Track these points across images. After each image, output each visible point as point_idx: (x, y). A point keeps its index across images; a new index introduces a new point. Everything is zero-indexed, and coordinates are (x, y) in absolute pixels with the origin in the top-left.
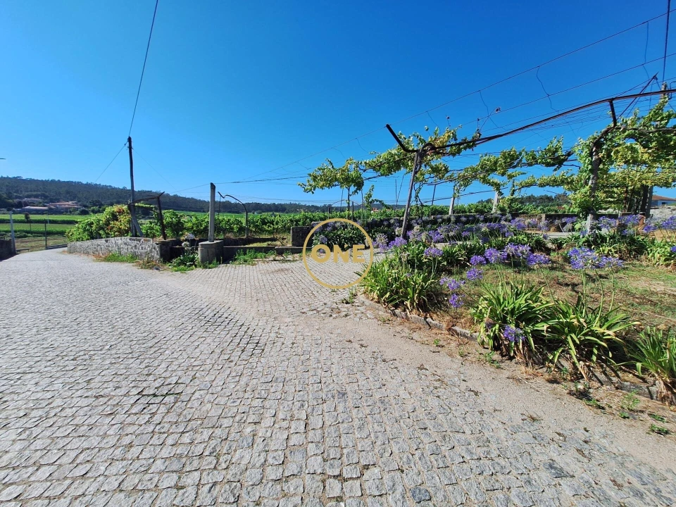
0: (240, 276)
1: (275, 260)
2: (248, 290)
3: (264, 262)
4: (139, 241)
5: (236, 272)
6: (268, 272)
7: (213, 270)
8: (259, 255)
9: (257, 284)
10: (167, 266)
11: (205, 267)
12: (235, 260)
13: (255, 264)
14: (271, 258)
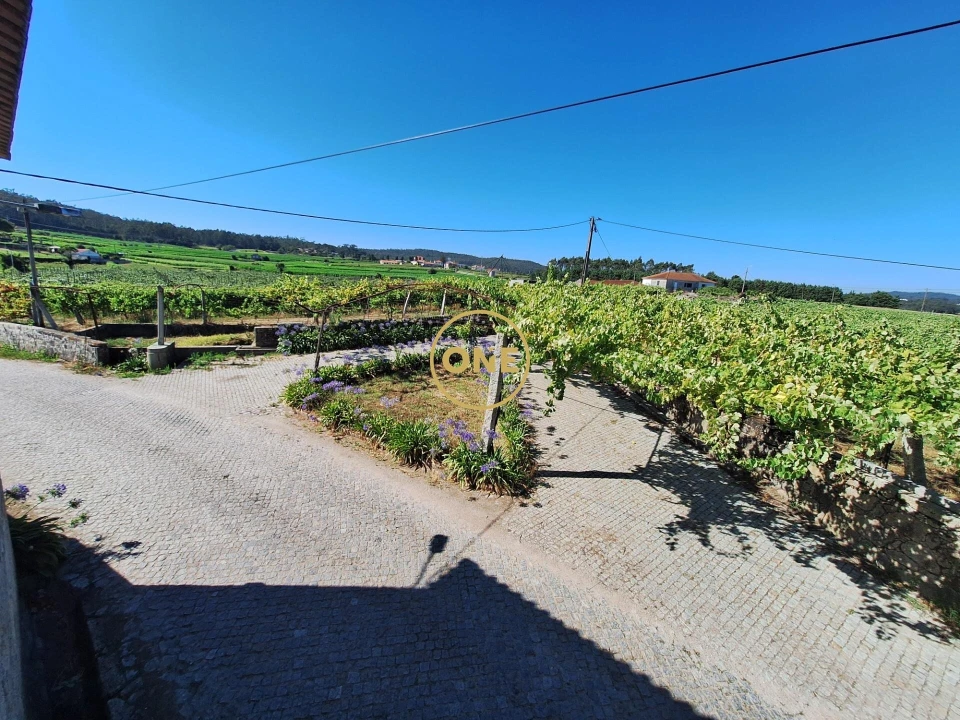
0: (196, 383)
1: (234, 364)
2: (203, 398)
3: (222, 366)
4: (60, 338)
5: (192, 379)
6: (224, 380)
7: (167, 376)
8: (218, 356)
9: (212, 392)
10: (108, 371)
11: (158, 373)
12: (190, 363)
13: (212, 370)
14: (230, 362)
